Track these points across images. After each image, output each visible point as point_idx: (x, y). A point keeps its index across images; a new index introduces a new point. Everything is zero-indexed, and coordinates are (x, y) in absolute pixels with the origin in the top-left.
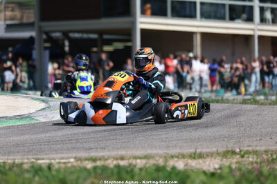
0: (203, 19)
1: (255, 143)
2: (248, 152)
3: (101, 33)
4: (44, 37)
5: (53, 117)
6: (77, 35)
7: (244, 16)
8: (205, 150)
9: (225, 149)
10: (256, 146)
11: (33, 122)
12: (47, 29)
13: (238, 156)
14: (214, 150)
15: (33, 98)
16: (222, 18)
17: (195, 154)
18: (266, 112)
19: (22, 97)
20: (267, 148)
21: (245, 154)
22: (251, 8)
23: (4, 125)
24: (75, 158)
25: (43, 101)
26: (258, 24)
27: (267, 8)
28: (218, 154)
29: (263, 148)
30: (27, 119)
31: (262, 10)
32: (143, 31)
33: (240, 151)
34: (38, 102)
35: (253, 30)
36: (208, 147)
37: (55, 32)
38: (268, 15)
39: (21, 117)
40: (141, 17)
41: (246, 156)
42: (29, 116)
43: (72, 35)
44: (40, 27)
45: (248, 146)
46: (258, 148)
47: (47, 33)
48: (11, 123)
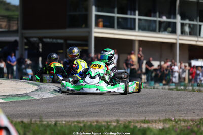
0: (140, 31)
1: (184, 115)
2: (180, 120)
3: (66, 39)
4: (25, 41)
5: (44, 96)
6: (48, 40)
7: (170, 29)
8: (151, 118)
9: (164, 118)
10: (185, 117)
11: (30, 99)
12: (27, 35)
13: (173, 123)
14: (157, 118)
15: (28, 83)
16: (154, 31)
17: (144, 121)
18: (189, 96)
19: (21, 82)
20: (192, 118)
21: (178, 121)
22: (175, 24)
23: (11, 100)
24: (65, 121)
25: (36, 85)
26: (179, 36)
27: (186, 24)
28: (160, 121)
29: (190, 118)
30: (27, 97)
31: (182, 25)
32: (96, 38)
33: (175, 120)
34: (32, 86)
35: (176, 39)
36: (153, 117)
37: (33, 37)
38: (187, 29)
39: (22, 95)
40: (95, 28)
41: (179, 122)
42: (27, 95)
43: (45, 40)
44: (22, 34)
45: (179, 116)
46: (186, 118)
47: (27, 38)
48: (15, 99)
